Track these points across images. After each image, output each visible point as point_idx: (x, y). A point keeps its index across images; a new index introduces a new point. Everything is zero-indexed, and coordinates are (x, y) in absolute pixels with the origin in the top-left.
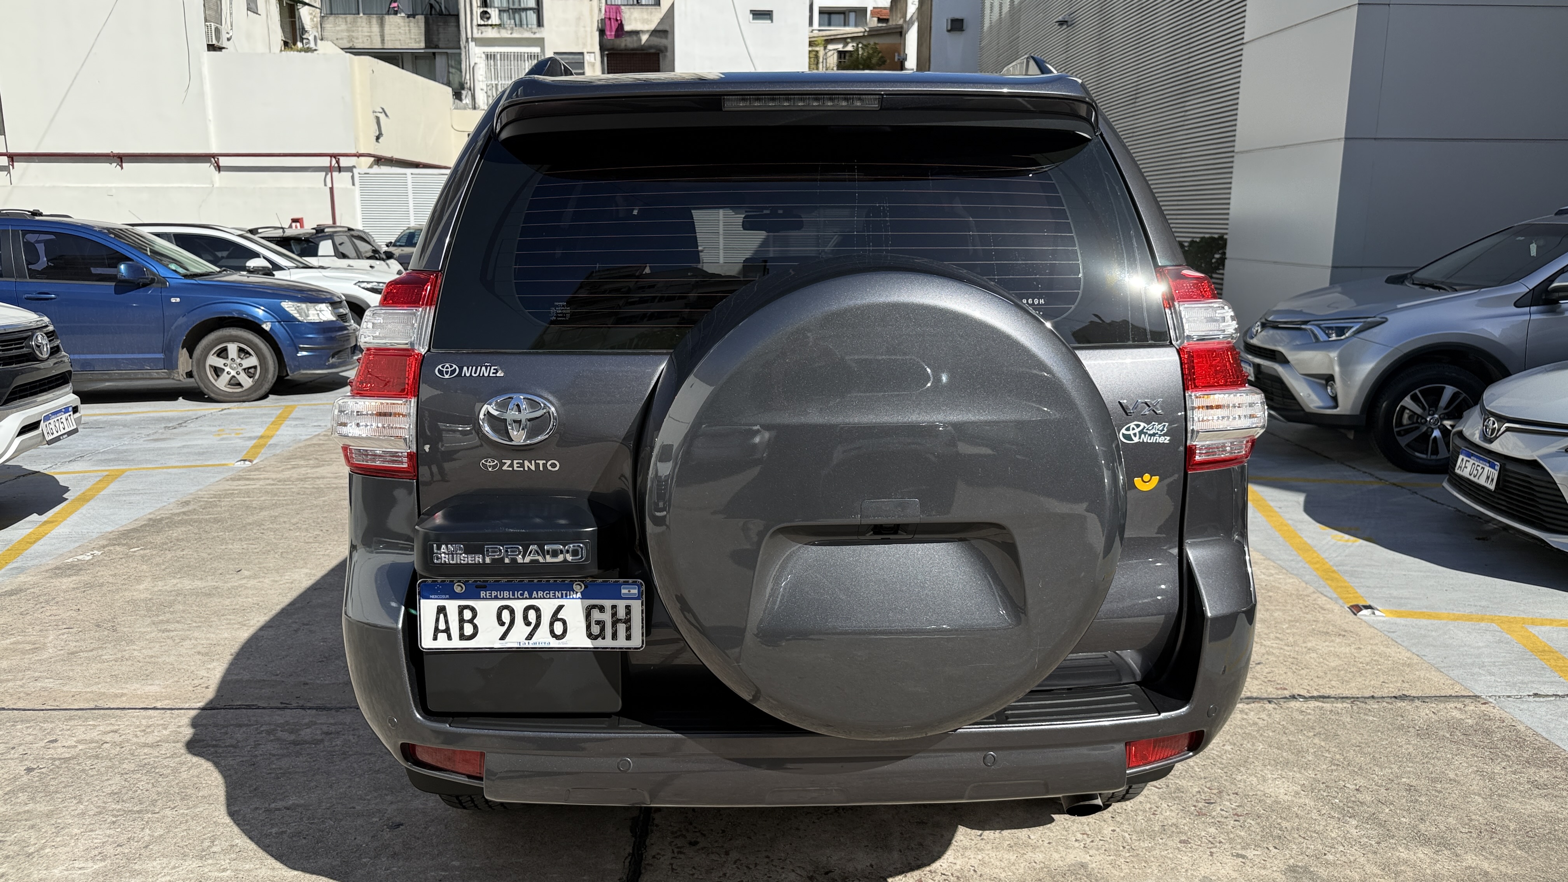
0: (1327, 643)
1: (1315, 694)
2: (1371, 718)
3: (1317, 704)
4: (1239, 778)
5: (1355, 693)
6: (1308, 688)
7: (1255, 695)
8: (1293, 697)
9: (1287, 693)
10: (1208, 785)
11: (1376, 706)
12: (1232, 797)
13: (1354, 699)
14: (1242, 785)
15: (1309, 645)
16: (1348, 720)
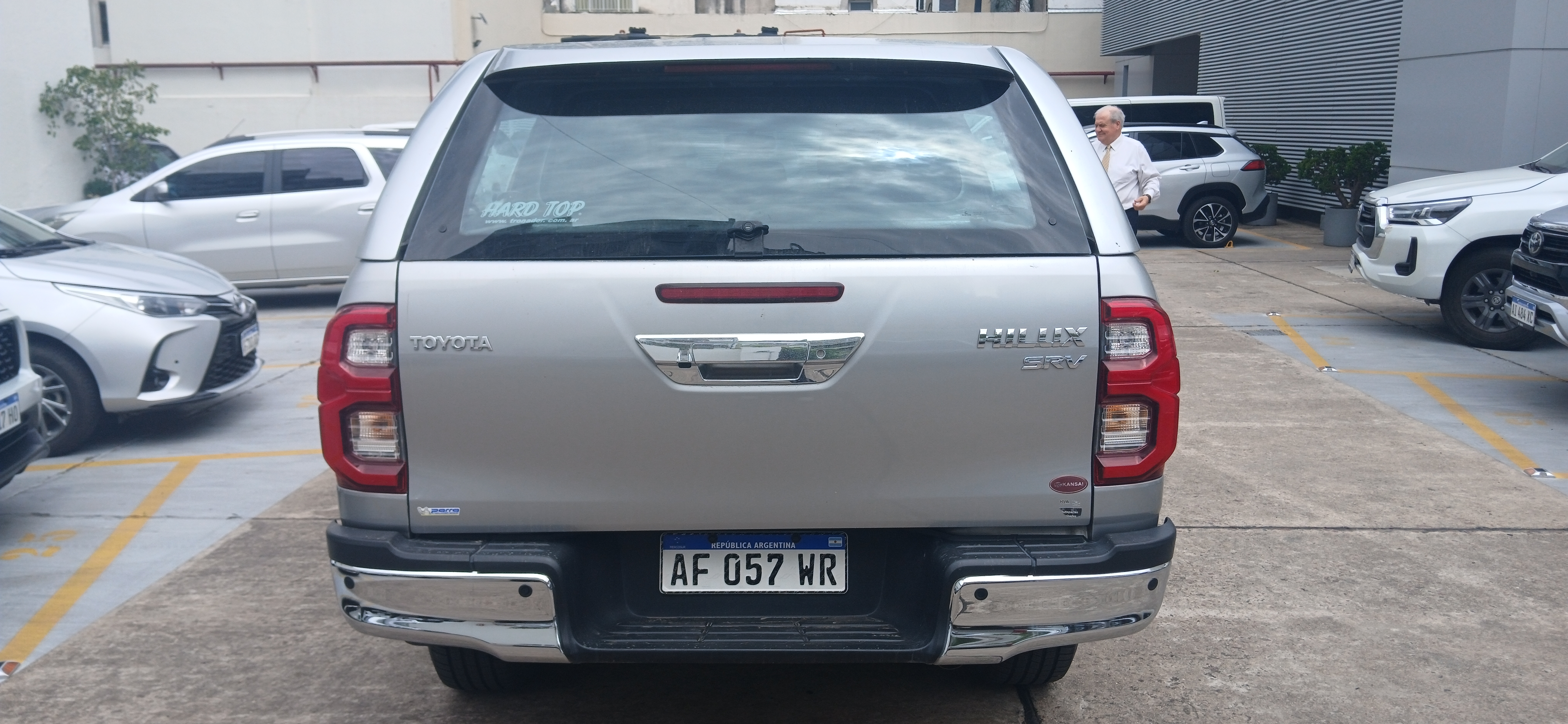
0: (1506, 495)
1: (1498, 527)
2: (1544, 542)
3: (1499, 532)
4: (1440, 574)
5: (1531, 526)
6: (1492, 523)
7: (1447, 527)
8: (1479, 529)
9: (1474, 526)
10: (1417, 578)
11: (1548, 534)
12: (1437, 585)
13: (1530, 530)
14: (1443, 578)
15: (1491, 496)
16: (1525, 542)
